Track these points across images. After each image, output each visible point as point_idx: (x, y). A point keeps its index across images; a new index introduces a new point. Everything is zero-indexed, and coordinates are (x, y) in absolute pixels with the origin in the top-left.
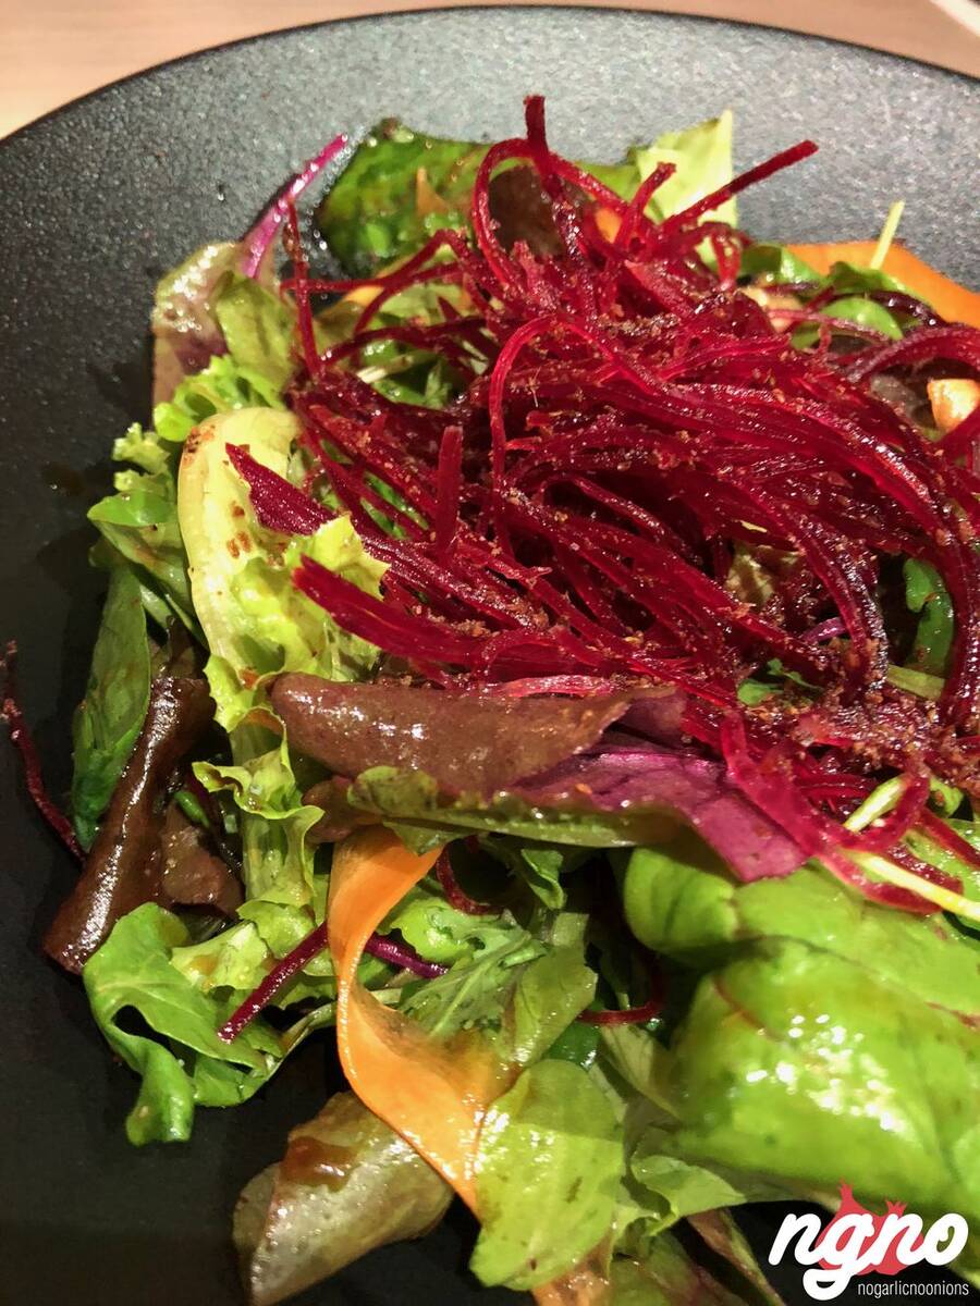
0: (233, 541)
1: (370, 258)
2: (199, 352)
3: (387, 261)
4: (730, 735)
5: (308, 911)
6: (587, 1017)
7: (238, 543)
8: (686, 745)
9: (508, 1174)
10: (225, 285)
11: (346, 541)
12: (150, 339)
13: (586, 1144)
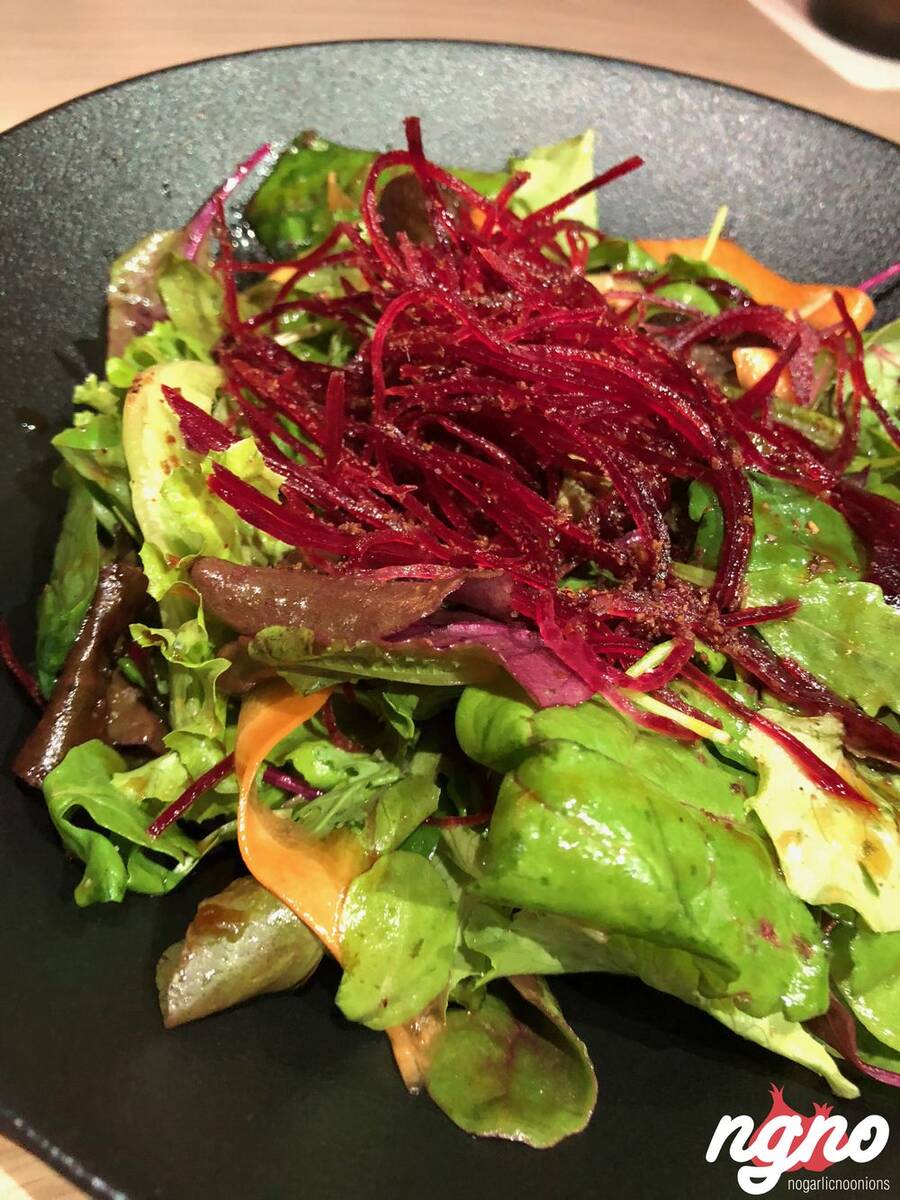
0: (166, 461)
1: (290, 246)
2: (145, 319)
3: (303, 248)
4: (543, 607)
5: (219, 745)
6: (432, 821)
7: (170, 463)
8: (515, 619)
9: (364, 932)
10: (167, 264)
11: (251, 457)
12: (105, 310)
13: (429, 913)
